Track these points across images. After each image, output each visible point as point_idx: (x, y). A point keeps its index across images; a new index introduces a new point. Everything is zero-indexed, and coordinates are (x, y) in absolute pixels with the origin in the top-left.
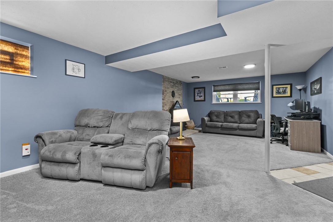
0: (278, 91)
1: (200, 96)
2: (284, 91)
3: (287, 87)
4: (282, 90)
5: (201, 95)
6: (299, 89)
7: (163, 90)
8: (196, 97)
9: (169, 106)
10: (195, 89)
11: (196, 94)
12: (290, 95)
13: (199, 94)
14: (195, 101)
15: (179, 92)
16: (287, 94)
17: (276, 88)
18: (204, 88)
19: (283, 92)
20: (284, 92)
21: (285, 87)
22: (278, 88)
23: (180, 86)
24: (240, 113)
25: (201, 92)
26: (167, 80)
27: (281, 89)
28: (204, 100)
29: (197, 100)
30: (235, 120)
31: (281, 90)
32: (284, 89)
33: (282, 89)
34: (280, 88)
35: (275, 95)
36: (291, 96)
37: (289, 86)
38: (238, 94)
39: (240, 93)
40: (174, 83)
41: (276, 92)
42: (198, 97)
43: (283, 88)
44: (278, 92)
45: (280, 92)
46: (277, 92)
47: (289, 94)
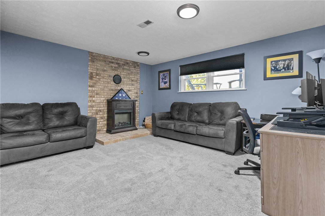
0: (275, 67)
1: (165, 83)
2: (286, 66)
3: (292, 59)
4: (283, 66)
5: (166, 81)
6: (315, 60)
7: (92, 73)
8: (161, 84)
9: (106, 96)
10: (160, 72)
11: (161, 80)
12: (298, 74)
13: (164, 80)
14: (160, 89)
15: (131, 76)
16: (291, 71)
17: (272, 62)
18: (169, 71)
19: (284, 68)
20: (288, 68)
21: (288, 59)
22: (274, 61)
23: (134, 69)
24: (211, 107)
25: (166, 76)
26: (101, 58)
27: (280, 63)
28: (169, 88)
29: (162, 87)
30: (201, 119)
31: (281, 65)
32: (287, 62)
33: (283, 62)
34: (279, 61)
35: (269, 75)
36: (300, 75)
37: (296, 57)
40: (118, 64)
41: (272, 70)
42: (163, 83)
43: (285, 60)
44: (275, 69)
45: (279, 69)
46: (273, 68)
47: (296, 72)
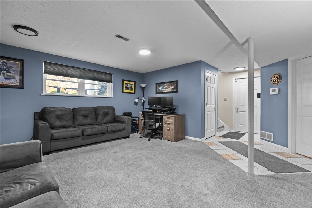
0: (127, 87)
1: (8, 77)
5: (10, 74)
12: (134, 92)
13: (4, 72)
16: (132, 90)
17: (125, 83)
19: (130, 88)
22: (127, 83)
24: (96, 111)
31: (129, 87)
32: (131, 86)
34: (128, 84)
37: (134, 84)
38: (86, 85)
39: (89, 83)
41: (125, 88)
43: (130, 84)
